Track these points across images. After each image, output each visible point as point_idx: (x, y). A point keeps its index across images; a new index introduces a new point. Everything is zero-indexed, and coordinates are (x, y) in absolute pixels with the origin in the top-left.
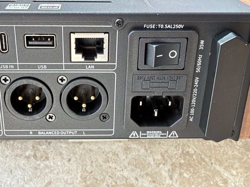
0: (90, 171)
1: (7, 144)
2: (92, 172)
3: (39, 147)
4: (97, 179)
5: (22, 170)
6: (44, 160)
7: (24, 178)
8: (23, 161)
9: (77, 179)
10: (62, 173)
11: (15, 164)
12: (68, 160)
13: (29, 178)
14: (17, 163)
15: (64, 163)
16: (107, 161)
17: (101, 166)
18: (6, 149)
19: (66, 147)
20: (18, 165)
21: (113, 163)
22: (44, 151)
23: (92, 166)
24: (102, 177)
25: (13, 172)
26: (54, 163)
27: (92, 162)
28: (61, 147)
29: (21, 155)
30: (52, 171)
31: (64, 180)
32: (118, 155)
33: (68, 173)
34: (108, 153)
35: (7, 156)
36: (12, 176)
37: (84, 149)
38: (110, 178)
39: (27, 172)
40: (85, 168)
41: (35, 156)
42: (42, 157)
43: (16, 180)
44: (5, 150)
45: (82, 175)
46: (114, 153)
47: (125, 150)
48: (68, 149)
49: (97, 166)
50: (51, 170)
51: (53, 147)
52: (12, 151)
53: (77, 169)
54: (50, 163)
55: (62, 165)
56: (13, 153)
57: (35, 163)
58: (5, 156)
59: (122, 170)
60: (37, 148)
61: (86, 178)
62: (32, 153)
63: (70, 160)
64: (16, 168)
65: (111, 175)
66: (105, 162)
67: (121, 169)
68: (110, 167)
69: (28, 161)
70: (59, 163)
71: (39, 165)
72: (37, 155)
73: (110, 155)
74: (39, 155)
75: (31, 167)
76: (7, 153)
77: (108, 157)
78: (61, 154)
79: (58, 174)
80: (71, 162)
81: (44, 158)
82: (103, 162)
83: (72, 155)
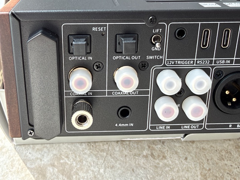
0: (208, 169)
1: (124, 145)
2: (210, 170)
3: (154, 146)
4: (216, 177)
5: (143, 168)
6: (162, 159)
7: (147, 177)
8: (142, 161)
9: (197, 176)
10: (182, 171)
11: (135, 163)
12: (184, 158)
13: (151, 176)
14: (137, 162)
15: (182, 162)
16: (221, 159)
17: (217, 164)
18: (124, 149)
19: (180, 146)
20: (139, 164)
21: (227, 161)
22: (160, 151)
23: (208, 164)
24: (221, 175)
25: (135, 171)
26: (172, 162)
27: (208, 160)
28: (175, 146)
29: (140, 155)
30: (172, 170)
31: (186, 178)
32: (231, 153)
33: (188, 171)
34: (221, 151)
35: (126, 156)
36: (135, 175)
37: (197, 148)
38: (228, 175)
39: (148, 170)
40: (203, 166)
41: (152, 155)
42: (159, 156)
43: (140, 178)
44: (122, 150)
45: (202, 172)
46: (227, 151)
47: (236, 148)
48: (182, 148)
49: (213, 164)
50: (171, 168)
51: (167, 146)
52: (130, 151)
53: (196, 167)
54: (168, 161)
55: (180, 163)
56: (131, 152)
57: (154, 161)
58: (124, 156)
59: (239, 167)
60: (153, 147)
61: (205, 175)
62: (149, 153)
63: (186, 159)
64: (137, 167)
65: (228, 172)
66: (221, 160)
67: (236, 166)
68: (226, 165)
69: (147, 160)
70: (177, 162)
71: (159, 164)
72: (154, 154)
73: (223, 153)
74: (155, 154)
75: (151, 166)
76: (125, 152)
77: (222, 155)
78: (176, 153)
79: (178, 172)
80: (188, 160)
81: (161, 157)
82: (218, 159)
83: (187, 153)
